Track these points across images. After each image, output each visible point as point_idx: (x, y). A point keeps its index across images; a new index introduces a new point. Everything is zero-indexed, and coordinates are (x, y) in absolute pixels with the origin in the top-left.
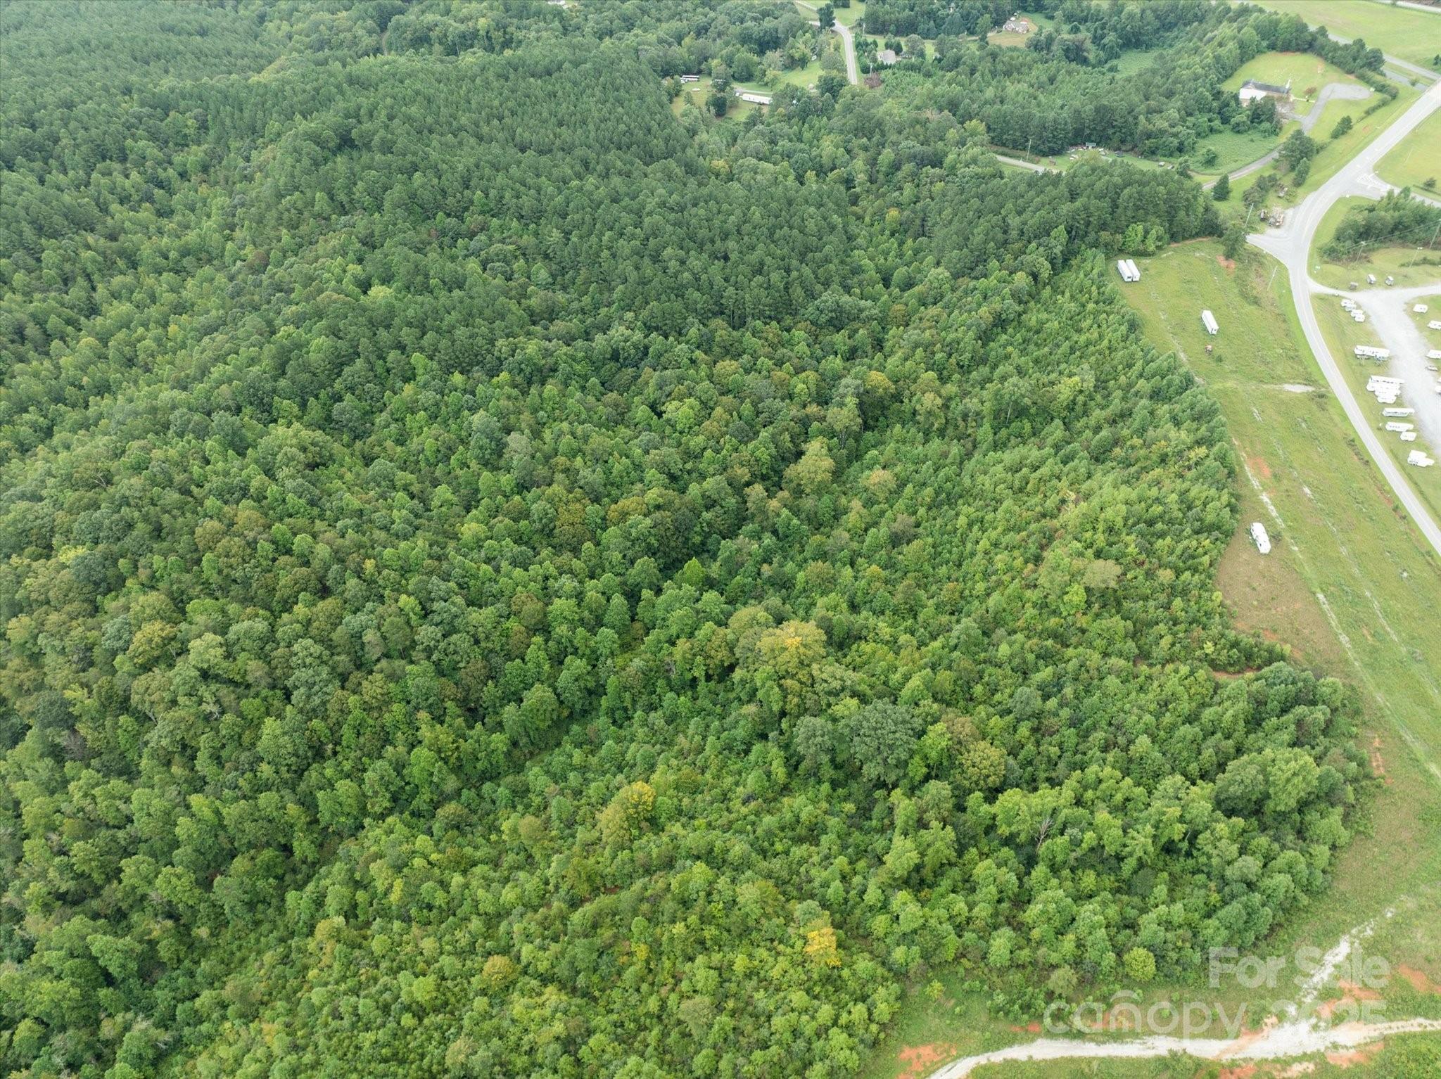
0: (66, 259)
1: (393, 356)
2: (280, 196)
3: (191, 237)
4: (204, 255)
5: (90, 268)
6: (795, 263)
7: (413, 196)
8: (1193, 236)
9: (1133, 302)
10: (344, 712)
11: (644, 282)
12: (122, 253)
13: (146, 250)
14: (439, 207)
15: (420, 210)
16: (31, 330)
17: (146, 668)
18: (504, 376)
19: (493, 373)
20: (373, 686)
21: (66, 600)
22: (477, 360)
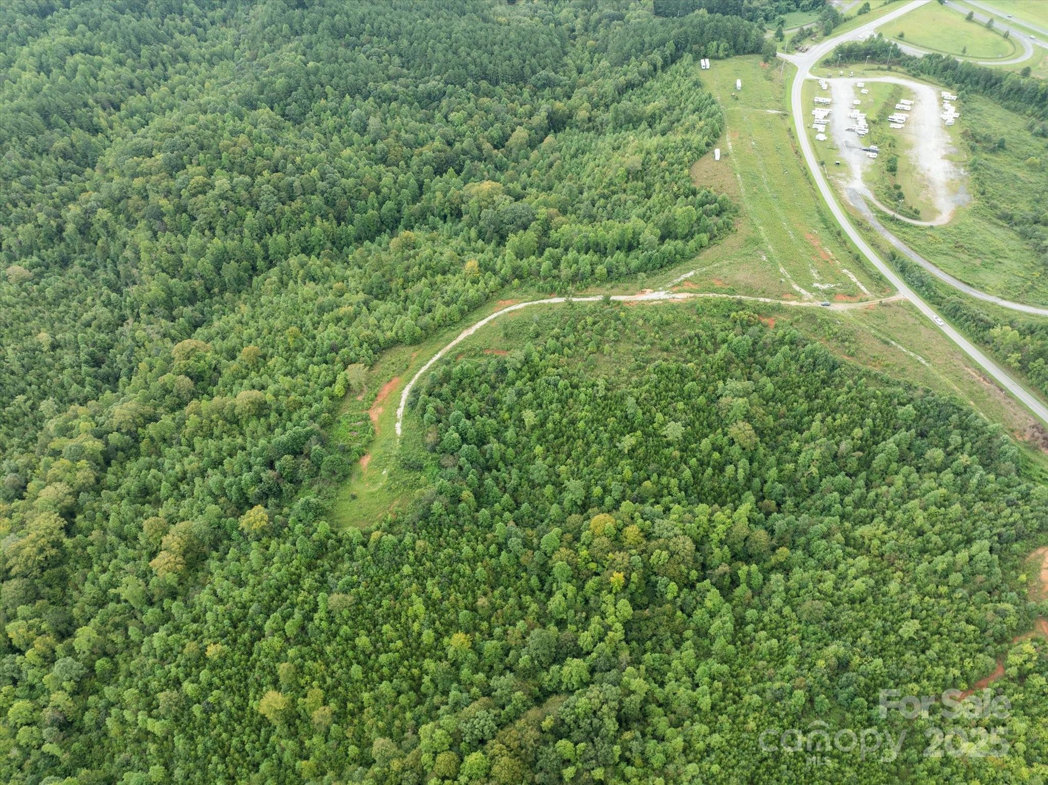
0: (152, 55)
1: (317, 87)
2: (264, 27)
3: (217, 48)
4: (222, 56)
5: (165, 60)
6: (528, 57)
7: (333, 26)
8: (749, 53)
9: (703, 77)
10: (283, 214)
11: (447, 61)
12: (181, 55)
13: (194, 53)
14: (347, 32)
15: (337, 33)
16: (136, 83)
17: (194, 195)
18: (371, 99)
19: (365, 98)
20: (297, 204)
21: (159, 171)
22: (359, 91)
